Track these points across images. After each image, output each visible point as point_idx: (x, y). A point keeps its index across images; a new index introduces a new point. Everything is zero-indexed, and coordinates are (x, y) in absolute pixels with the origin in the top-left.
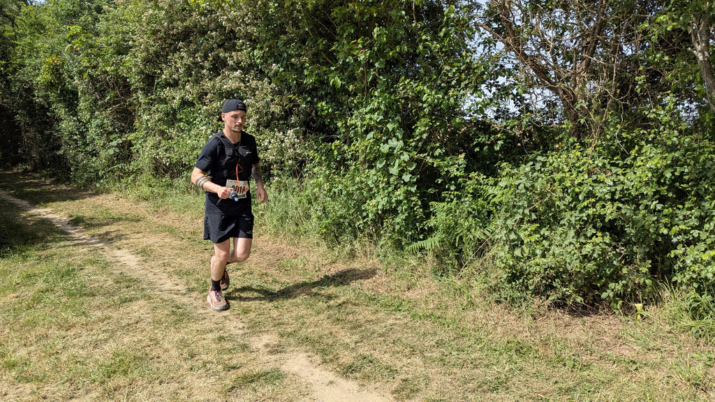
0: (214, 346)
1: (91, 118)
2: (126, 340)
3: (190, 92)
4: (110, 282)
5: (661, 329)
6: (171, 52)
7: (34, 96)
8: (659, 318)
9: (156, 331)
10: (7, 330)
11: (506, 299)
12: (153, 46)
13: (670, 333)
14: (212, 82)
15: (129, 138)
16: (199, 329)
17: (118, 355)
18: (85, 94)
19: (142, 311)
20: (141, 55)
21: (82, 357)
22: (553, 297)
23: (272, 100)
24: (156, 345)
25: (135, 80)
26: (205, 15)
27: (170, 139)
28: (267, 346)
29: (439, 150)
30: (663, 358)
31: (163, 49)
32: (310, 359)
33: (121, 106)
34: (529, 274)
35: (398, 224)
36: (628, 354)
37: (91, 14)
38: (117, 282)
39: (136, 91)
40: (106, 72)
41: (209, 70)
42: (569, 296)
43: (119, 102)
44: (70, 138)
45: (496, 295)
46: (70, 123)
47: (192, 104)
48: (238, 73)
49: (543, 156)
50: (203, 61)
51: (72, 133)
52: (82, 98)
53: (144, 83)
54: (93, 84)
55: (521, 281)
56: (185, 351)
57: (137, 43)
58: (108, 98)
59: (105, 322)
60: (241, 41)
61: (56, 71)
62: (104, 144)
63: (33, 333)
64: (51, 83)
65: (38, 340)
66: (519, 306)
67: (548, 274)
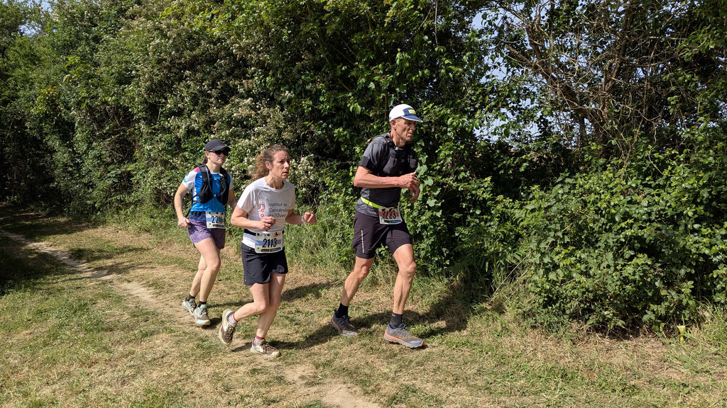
0: (248, 379)
1: (88, 149)
2: (155, 375)
3: (196, 120)
4: (126, 316)
5: (707, 351)
6: (176, 80)
7: (26, 128)
8: (704, 340)
9: (185, 366)
10: (27, 369)
11: (542, 324)
12: (158, 75)
13: (716, 354)
14: (221, 111)
15: (129, 169)
16: (228, 362)
17: (150, 392)
18: (83, 125)
19: (166, 345)
20: (144, 85)
21: (111, 394)
22: (593, 320)
23: (285, 127)
24: (187, 380)
25: (137, 110)
26: (215, 44)
27: (172, 169)
28: (302, 377)
29: (463, 174)
30: (713, 380)
31: (168, 78)
32: (350, 390)
33: (120, 136)
34: (566, 297)
35: (423, 249)
36: (676, 377)
37: (88, 44)
38: (135, 316)
39: (138, 121)
40: (106, 103)
41: (217, 99)
42: (610, 320)
43: (119, 133)
44: (65, 171)
45: (531, 321)
46: (65, 155)
47: (198, 133)
48: (248, 101)
49: (571, 178)
50: (211, 90)
51: (66, 165)
52: (79, 129)
53: (147, 112)
54: (91, 115)
55: (558, 305)
56: (220, 384)
57: (140, 73)
58: (108, 128)
59: (129, 357)
60: (253, 69)
61: (52, 102)
62: (101, 176)
63: (54, 371)
64: (46, 114)
65: (61, 378)
66: (557, 331)
67: (586, 297)
